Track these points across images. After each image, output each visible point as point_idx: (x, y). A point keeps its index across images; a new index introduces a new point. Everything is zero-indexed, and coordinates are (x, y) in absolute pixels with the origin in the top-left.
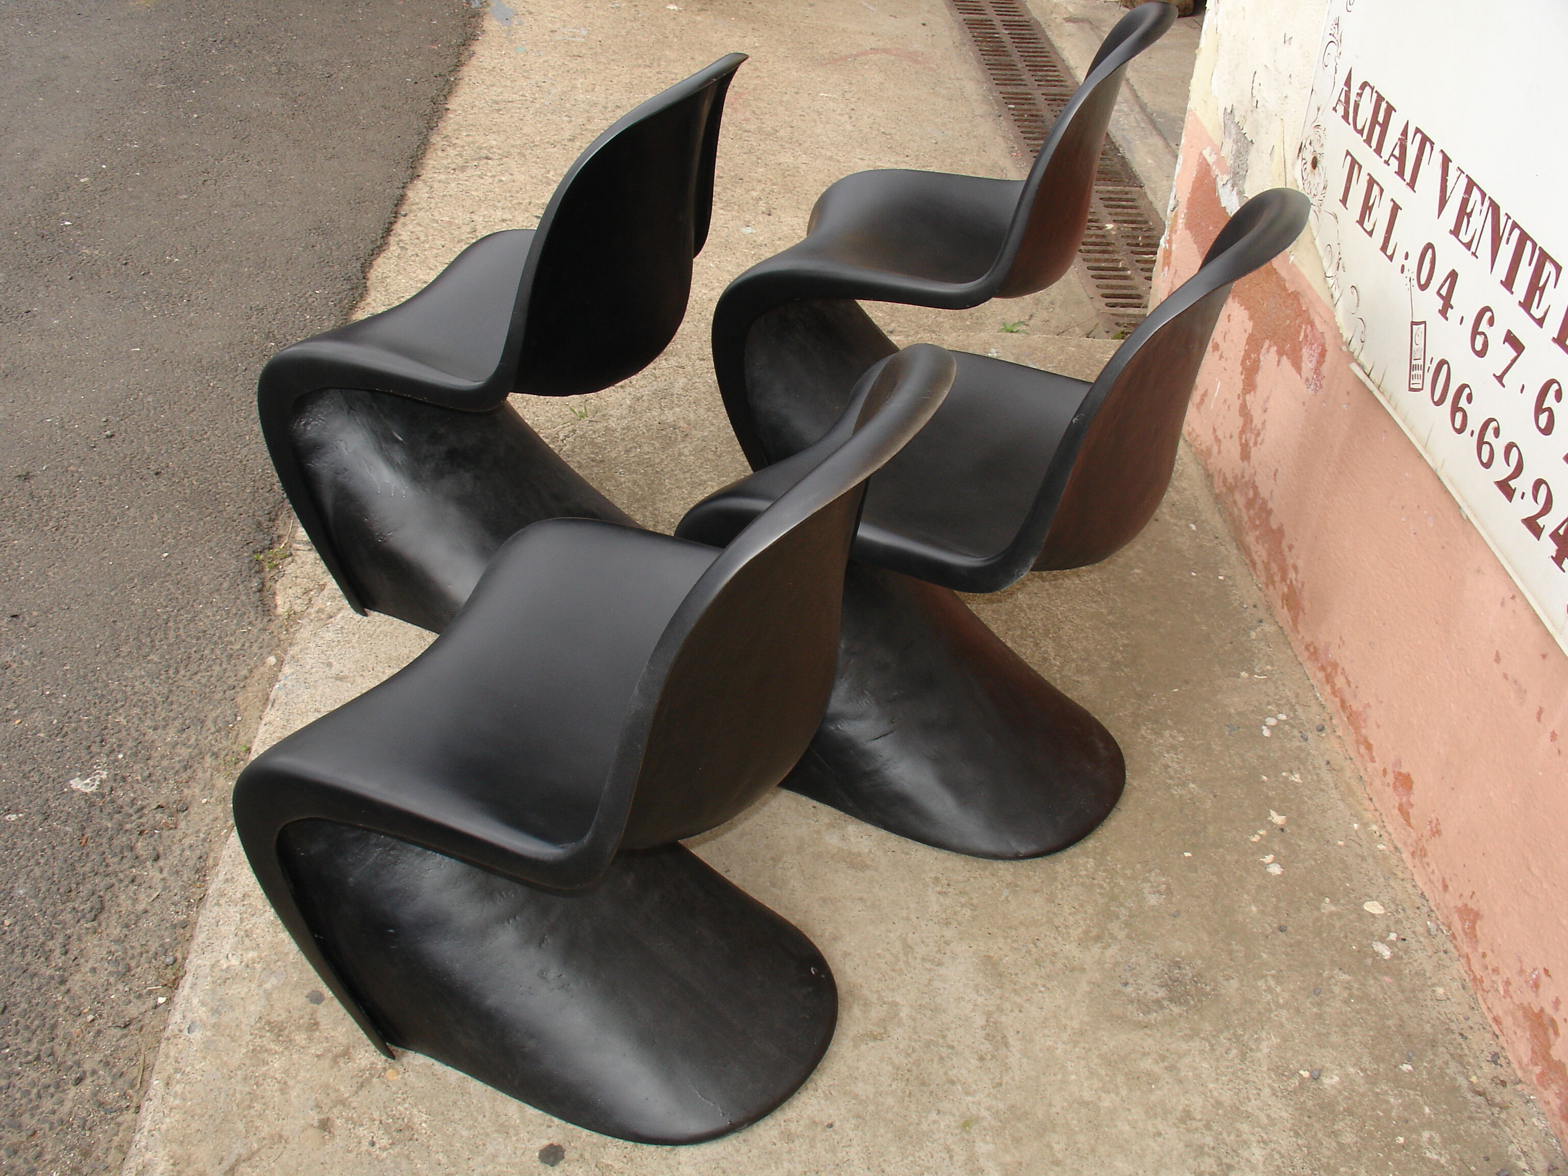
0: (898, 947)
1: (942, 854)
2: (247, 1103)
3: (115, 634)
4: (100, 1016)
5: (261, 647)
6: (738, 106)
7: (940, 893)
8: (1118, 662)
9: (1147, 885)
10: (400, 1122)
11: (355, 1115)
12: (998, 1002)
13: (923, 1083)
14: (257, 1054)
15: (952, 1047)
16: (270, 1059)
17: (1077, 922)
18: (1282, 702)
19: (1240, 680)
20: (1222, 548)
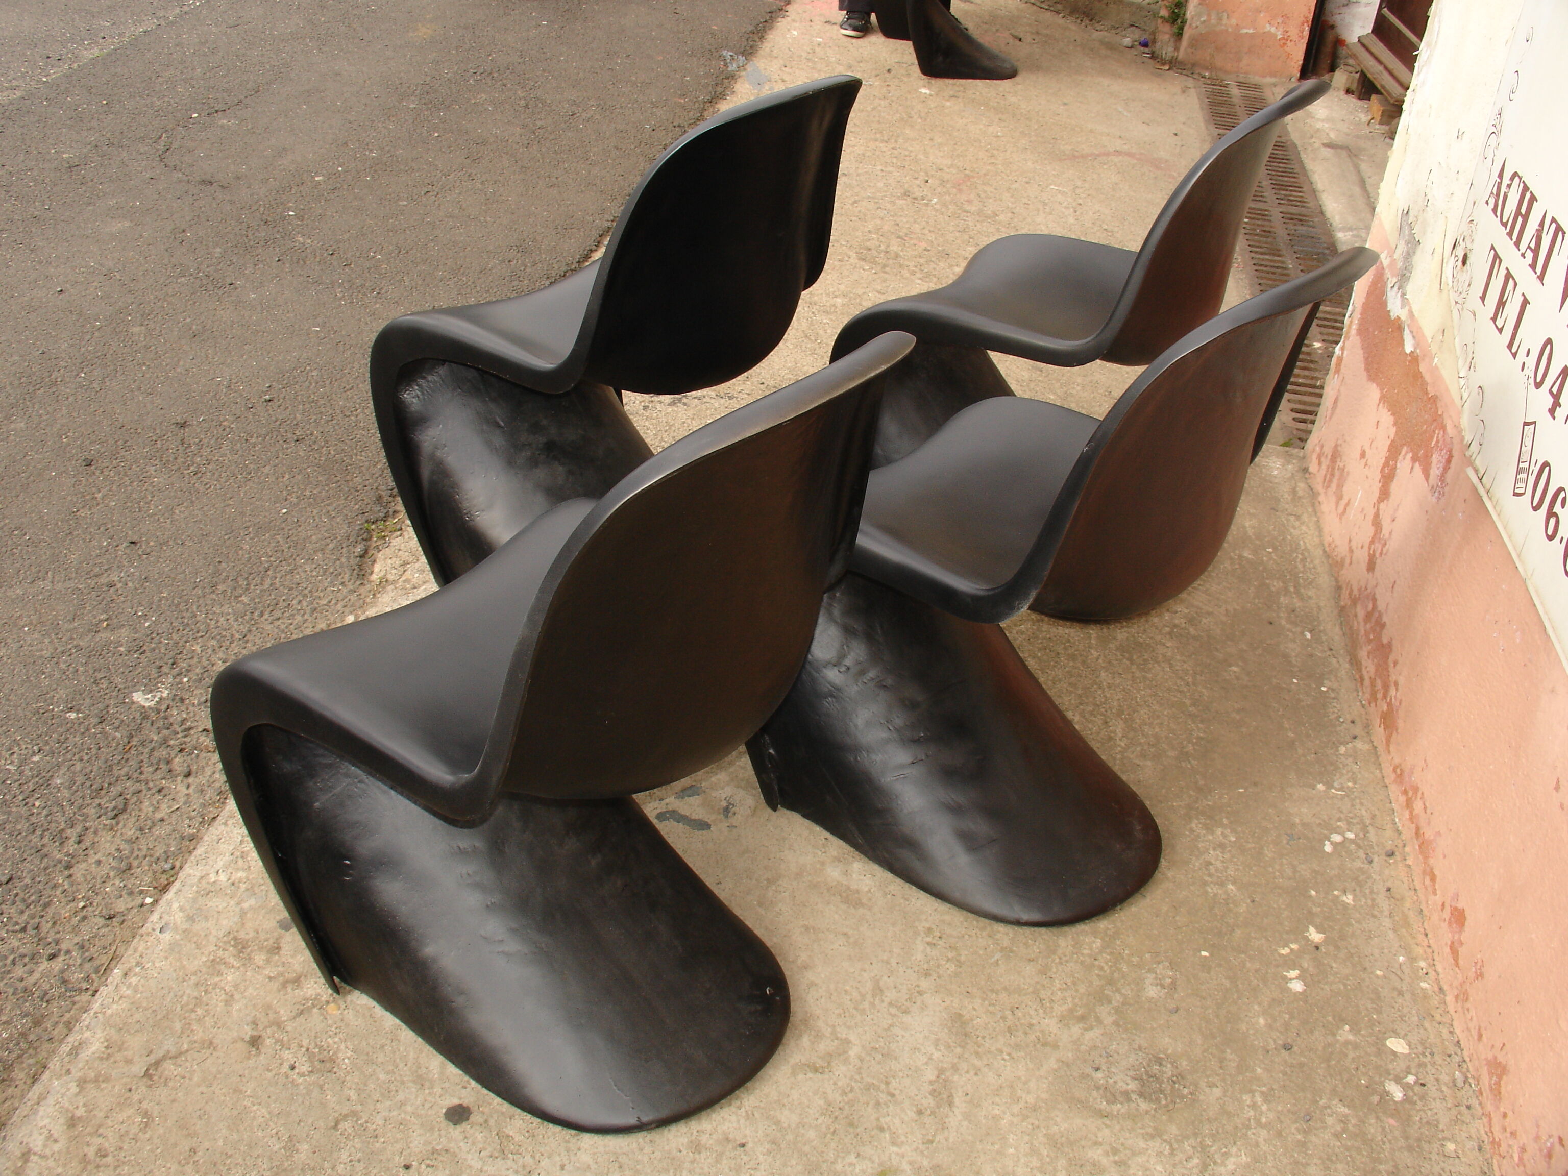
0: (869, 985)
1: (943, 907)
2: (191, 1006)
3: (217, 573)
4: (91, 904)
5: (345, 606)
6: (964, 188)
7: (928, 943)
8: (1187, 753)
9: (1151, 976)
10: (325, 1053)
11: (286, 1039)
12: (956, 1060)
13: (851, 1124)
14: (215, 965)
15: (893, 1095)
16: (225, 971)
17: (1064, 999)
18: (1355, 821)
19: (1314, 792)
20: (1334, 661)
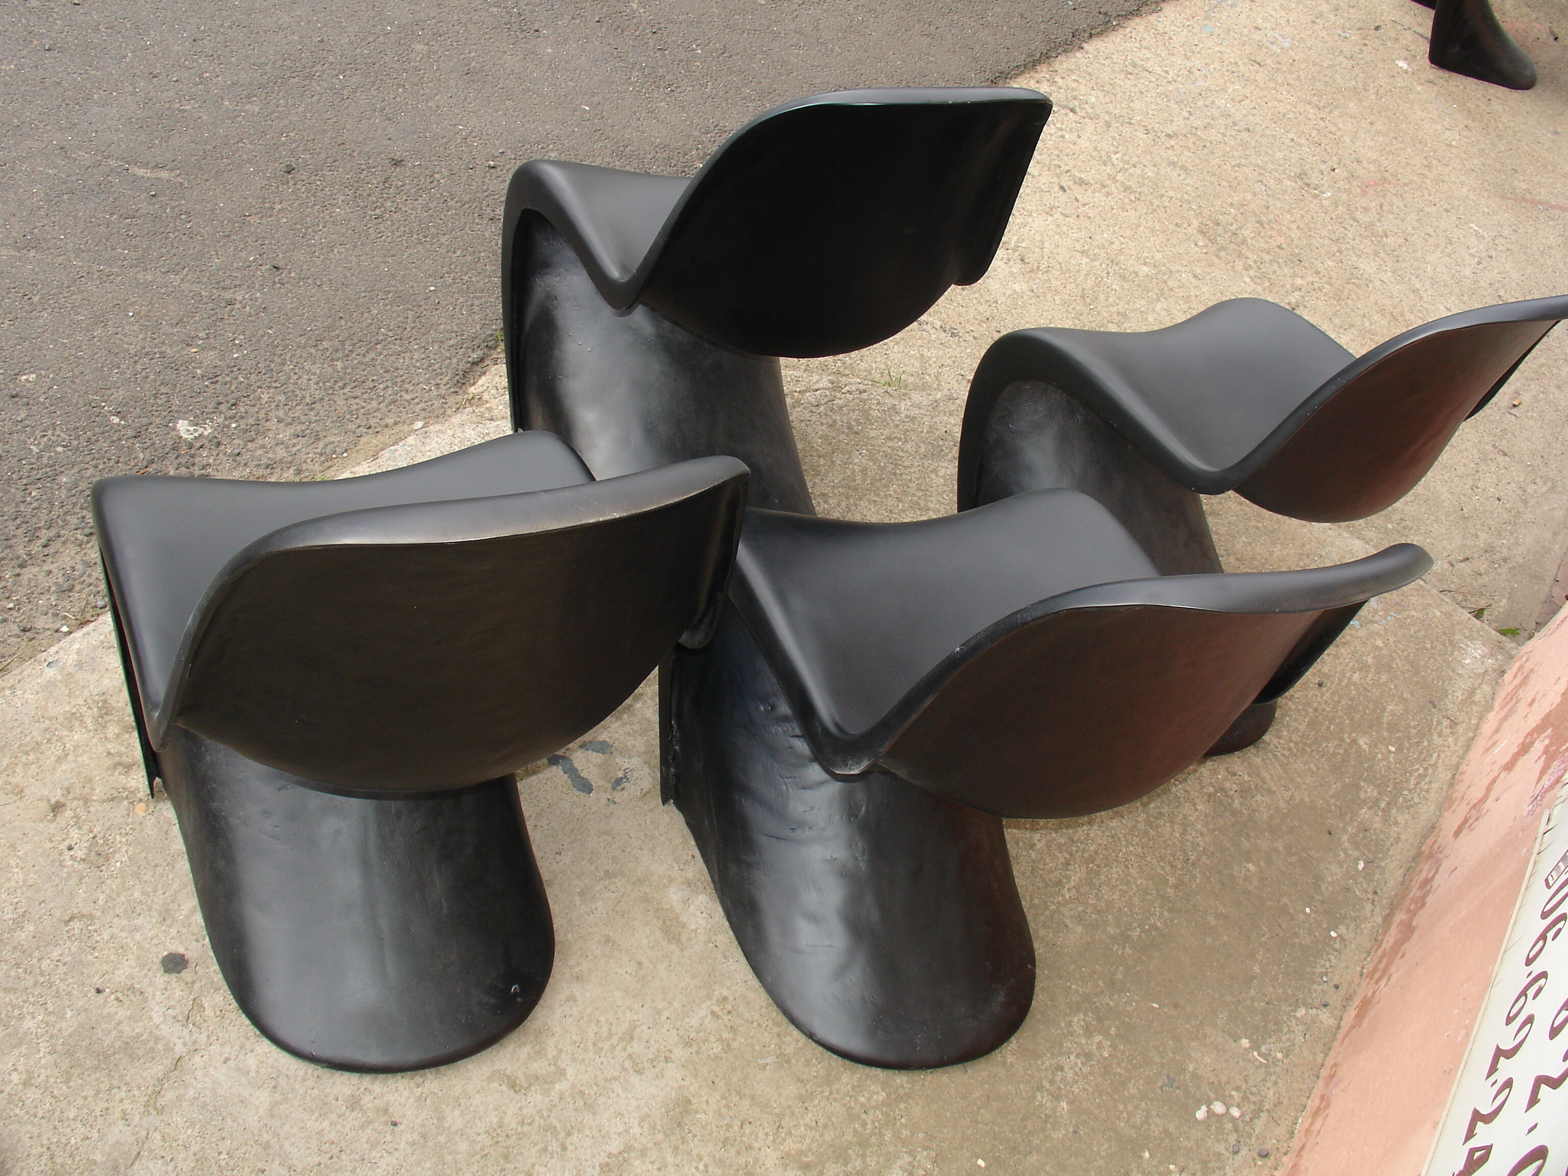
0: (624, 1027)
1: (755, 982)
2: (28, 748)
3: (331, 328)
4: (19, 609)
5: (424, 410)
7: (713, 1013)
8: (1129, 937)
9: (908, 1158)
10: (107, 848)
11: (83, 817)
12: (650, 1145)
13: (506, 1157)
14: (74, 718)
15: (564, 1148)
16: (77, 729)
17: (803, 1137)
18: (1253, 1098)
19: (1233, 1045)
20: (1368, 907)
